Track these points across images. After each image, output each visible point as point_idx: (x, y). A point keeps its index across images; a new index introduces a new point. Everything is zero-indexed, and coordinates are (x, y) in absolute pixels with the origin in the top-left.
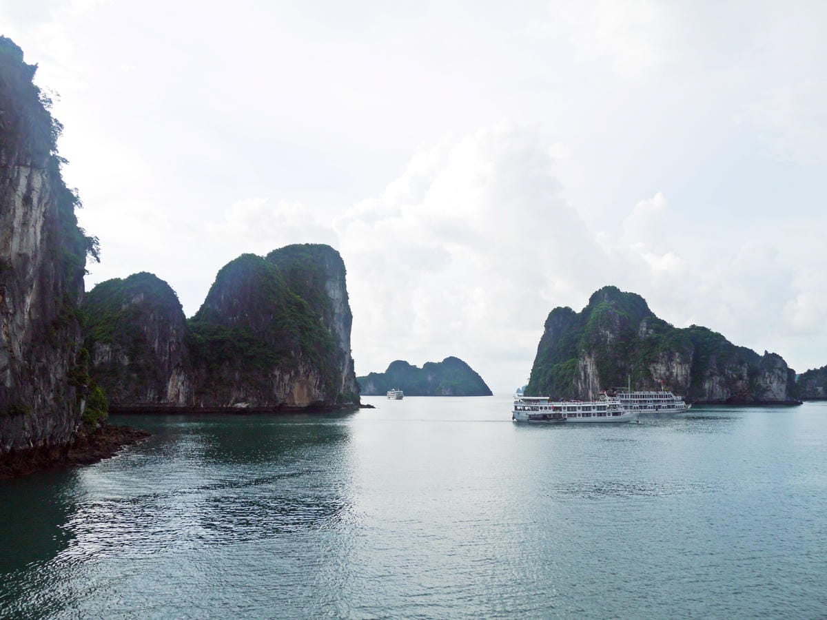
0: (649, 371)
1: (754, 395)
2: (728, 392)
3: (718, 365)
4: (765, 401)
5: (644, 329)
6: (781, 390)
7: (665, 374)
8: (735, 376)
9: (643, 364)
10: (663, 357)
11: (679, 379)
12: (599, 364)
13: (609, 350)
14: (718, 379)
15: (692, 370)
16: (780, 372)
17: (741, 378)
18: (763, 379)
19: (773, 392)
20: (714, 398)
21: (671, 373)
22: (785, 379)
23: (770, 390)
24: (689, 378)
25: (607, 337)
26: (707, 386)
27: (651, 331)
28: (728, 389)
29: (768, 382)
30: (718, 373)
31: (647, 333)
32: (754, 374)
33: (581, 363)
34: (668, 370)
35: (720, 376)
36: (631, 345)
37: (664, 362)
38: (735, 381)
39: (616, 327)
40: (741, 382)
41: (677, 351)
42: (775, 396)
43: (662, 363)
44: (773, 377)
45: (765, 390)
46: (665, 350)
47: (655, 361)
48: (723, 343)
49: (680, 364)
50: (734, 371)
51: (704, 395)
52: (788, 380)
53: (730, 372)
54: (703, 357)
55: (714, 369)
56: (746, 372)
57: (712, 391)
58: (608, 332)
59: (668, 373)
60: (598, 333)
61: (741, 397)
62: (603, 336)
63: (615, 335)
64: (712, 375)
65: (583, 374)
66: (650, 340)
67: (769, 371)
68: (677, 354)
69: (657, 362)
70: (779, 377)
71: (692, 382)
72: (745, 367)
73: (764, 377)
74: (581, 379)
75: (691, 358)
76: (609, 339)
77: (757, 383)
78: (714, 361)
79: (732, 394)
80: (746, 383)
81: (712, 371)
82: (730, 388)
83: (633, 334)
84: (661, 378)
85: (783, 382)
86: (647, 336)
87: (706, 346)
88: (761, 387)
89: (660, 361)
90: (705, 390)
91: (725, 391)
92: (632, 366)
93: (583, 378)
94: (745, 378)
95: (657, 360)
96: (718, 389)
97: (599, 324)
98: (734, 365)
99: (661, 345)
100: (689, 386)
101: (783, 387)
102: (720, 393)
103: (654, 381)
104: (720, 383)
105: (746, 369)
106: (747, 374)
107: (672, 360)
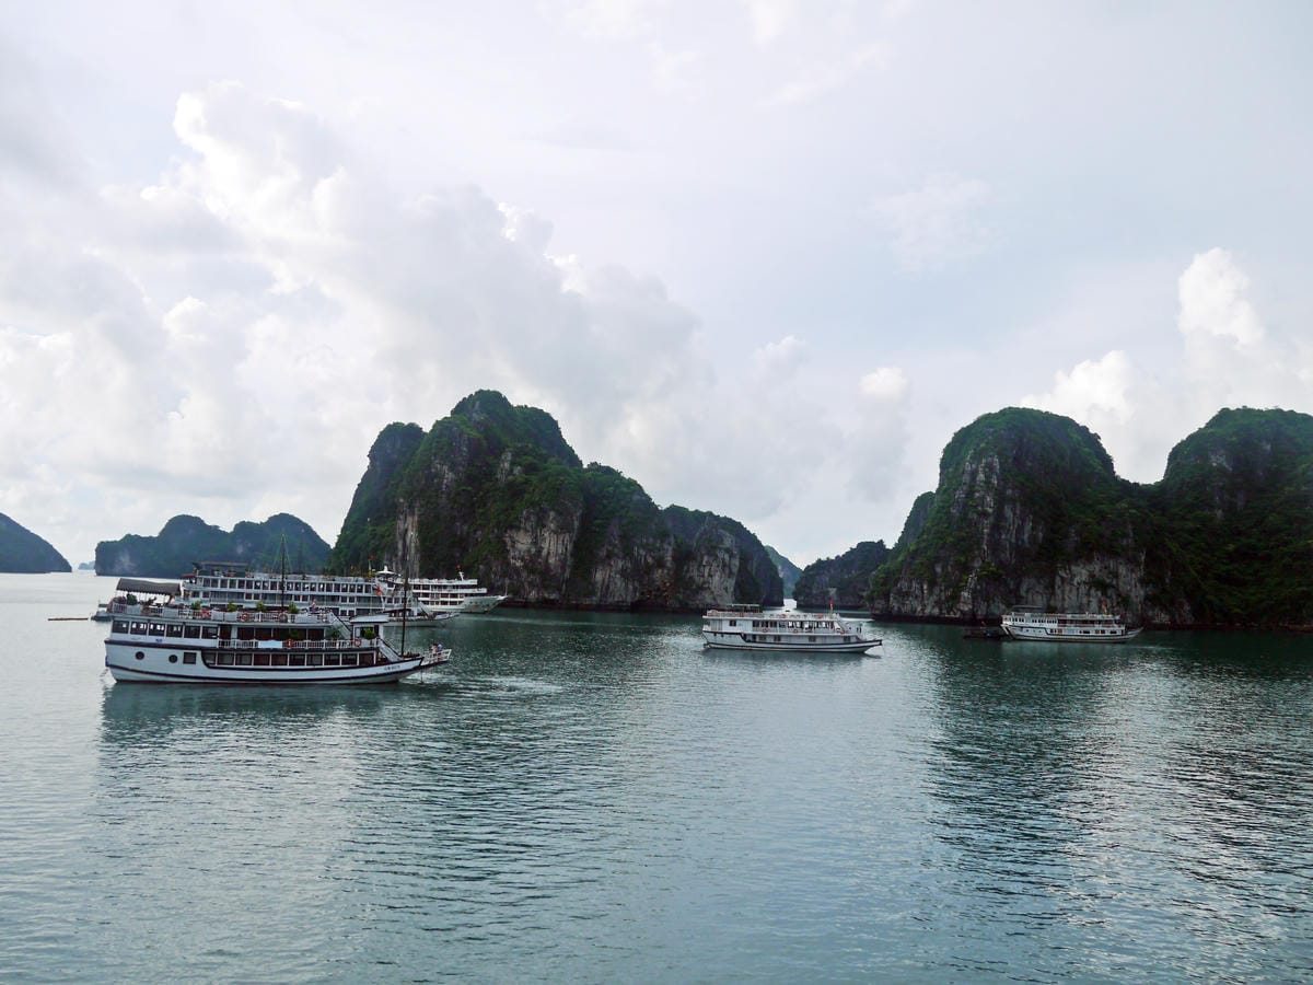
0: (504, 543)
1: (681, 596)
2: (635, 590)
3: (623, 537)
4: (698, 608)
5: (507, 465)
6: (726, 589)
7: (529, 551)
8: (650, 560)
9: (496, 531)
10: (527, 519)
11: (552, 560)
12: (423, 529)
13: (443, 500)
14: (620, 564)
15: (577, 546)
16: (727, 557)
17: (660, 564)
18: (698, 570)
19: (712, 593)
20: (610, 600)
21: (540, 551)
22: (735, 570)
23: (709, 588)
24: (570, 561)
25: (443, 477)
26: (599, 576)
27: (517, 469)
28: (636, 584)
29: (706, 575)
30: (621, 554)
31: (511, 472)
32: (684, 557)
33: (401, 525)
34: (535, 543)
35: (624, 558)
36: (481, 493)
37: (529, 528)
38: (649, 569)
39: (460, 459)
40: (660, 571)
41: (553, 509)
42: (715, 599)
43: (526, 531)
44: (715, 564)
45: (701, 588)
46: (533, 504)
47: (514, 526)
48: (636, 497)
49: (555, 532)
50: (650, 551)
51: (592, 593)
52: (739, 571)
53: (642, 552)
54: (598, 521)
55: (615, 546)
56: (670, 553)
57: (608, 587)
58: (446, 468)
59: (533, 550)
60: (429, 467)
61: (659, 600)
62: (436, 475)
63: (456, 473)
64: (609, 556)
65: (400, 546)
66: (511, 485)
67: (709, 554)
68: (552, 514)
69: (518, 529)
70: (724, 565)
71: (575, 568)
72: (669, 544)
73: (700, 565)
74: (396, 556)
75: (576, 524)
76: (445, 481)
77: (688, 576)
78: (615, 530)
79: (642, 593)
80: (668, 574)
81: (610, 548)
82: (640, 582)
83: (489, 473)
84: (522, 559)
85: (731, 574)
86: (510, 478)
87: (605, 502)
88: (694, 581)
89: (522, 526)
90: (593, 584)
91: (631, 587)
92: (479, 533)
93: (400, 554)
94: (669, 564)
95: (517, 523)
96: (619, 584)
97: (433, 451)
98: (651, 540)
99: (527, 496)
100: (567, 575)
101: (731, 583)
102: (622, 591)
103: (508, 564)
104: (623, 572)
105: (670, 548)
106: (673, 557)
107: (544, 526)
